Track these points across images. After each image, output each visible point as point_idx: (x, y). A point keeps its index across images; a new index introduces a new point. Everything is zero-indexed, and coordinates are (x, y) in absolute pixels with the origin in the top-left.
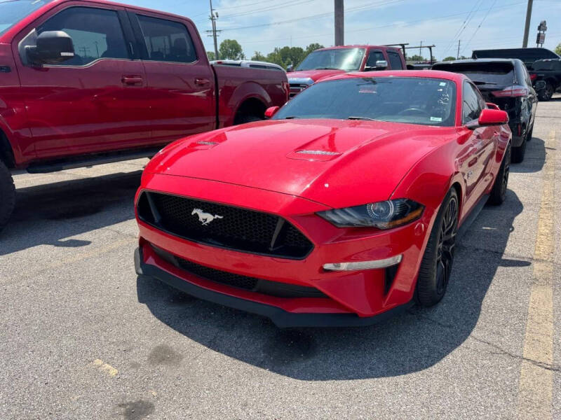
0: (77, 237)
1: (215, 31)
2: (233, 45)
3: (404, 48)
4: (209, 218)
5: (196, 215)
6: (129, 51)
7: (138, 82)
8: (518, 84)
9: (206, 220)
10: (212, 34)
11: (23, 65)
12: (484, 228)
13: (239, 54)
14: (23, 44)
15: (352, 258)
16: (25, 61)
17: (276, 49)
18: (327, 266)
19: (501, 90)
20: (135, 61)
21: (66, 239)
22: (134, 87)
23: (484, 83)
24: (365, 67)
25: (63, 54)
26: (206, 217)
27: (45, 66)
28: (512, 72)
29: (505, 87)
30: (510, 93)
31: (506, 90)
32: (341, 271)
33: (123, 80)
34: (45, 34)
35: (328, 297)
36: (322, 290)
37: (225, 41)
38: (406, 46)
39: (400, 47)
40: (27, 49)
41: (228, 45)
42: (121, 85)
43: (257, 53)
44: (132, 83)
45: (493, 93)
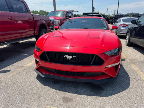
0: (3, 69)
4: (71, 57)
5: (66, 57)
9: (69, 58)
24: (66, 16)
26: (69, 57)
42: (9, 20)
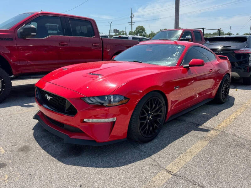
1: (132, 22)
2: (142, 28)
3: (203, 30)
5: (46, 97)
6: (63, 32)
7: (66, 44)
8: (248, 47)
10: (131, 24)
11: (19, 38)
12: (203, 114)
13: (144, 32)
14: (20, 30)
15: (92, 117)
16: (19, 37)
17: (161, 30)
18: (86, 120)
19: (238, 50)
20: (66, 36)
21: (27, 104)
22: (64, 47)
23: (230, 47)
24: (181, 39)
25: (32, 34)
27: (27, 38)
28: (246, 41)
29: (240, 49)
30: (243, 51)
31: (241, 50)
32: (89, 123)
33: (59, 44)
34: (27, 26)
35: (84, 133)
36: (82, 130)
37: (138, 27)
38: (204, 29)
39: (202, 29)
40: (21, 32)
41: (139, 29)
42: (59, 46)
43: (152, 32)
44: (64, 45)
45: (234, 51)
